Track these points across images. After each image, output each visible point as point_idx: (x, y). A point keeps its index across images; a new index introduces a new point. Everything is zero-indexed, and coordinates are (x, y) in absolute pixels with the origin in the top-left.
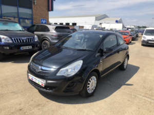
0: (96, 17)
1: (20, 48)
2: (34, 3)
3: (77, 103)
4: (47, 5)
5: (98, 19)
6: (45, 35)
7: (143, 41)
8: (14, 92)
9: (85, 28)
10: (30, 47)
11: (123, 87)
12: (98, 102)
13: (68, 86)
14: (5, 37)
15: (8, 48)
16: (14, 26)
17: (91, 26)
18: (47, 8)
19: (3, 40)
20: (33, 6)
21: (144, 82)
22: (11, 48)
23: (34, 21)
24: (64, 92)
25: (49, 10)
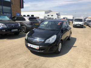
0: (45, 12)
1: (11, 31)
2: (12, 3)
3: (54, 57)
4: (20, 5)
5: (46, 13)
6: (23, 22)
7: (74, 25)
8: (19, 54)
9: (40, 18)
10: (17, 30)
11: (72, 48)
12: (64, 55)
13: (51, 48)
14: (2, 24)
15: (4, 31)
16: (4, 17)
17: (44, 17)
18: (20, 6)
19: (1, 26)
20: (12, 5)
21: (81, 45)
22: (6, 31)
23: (12, 14)
24: (49, 51)
25: (21, 8)
